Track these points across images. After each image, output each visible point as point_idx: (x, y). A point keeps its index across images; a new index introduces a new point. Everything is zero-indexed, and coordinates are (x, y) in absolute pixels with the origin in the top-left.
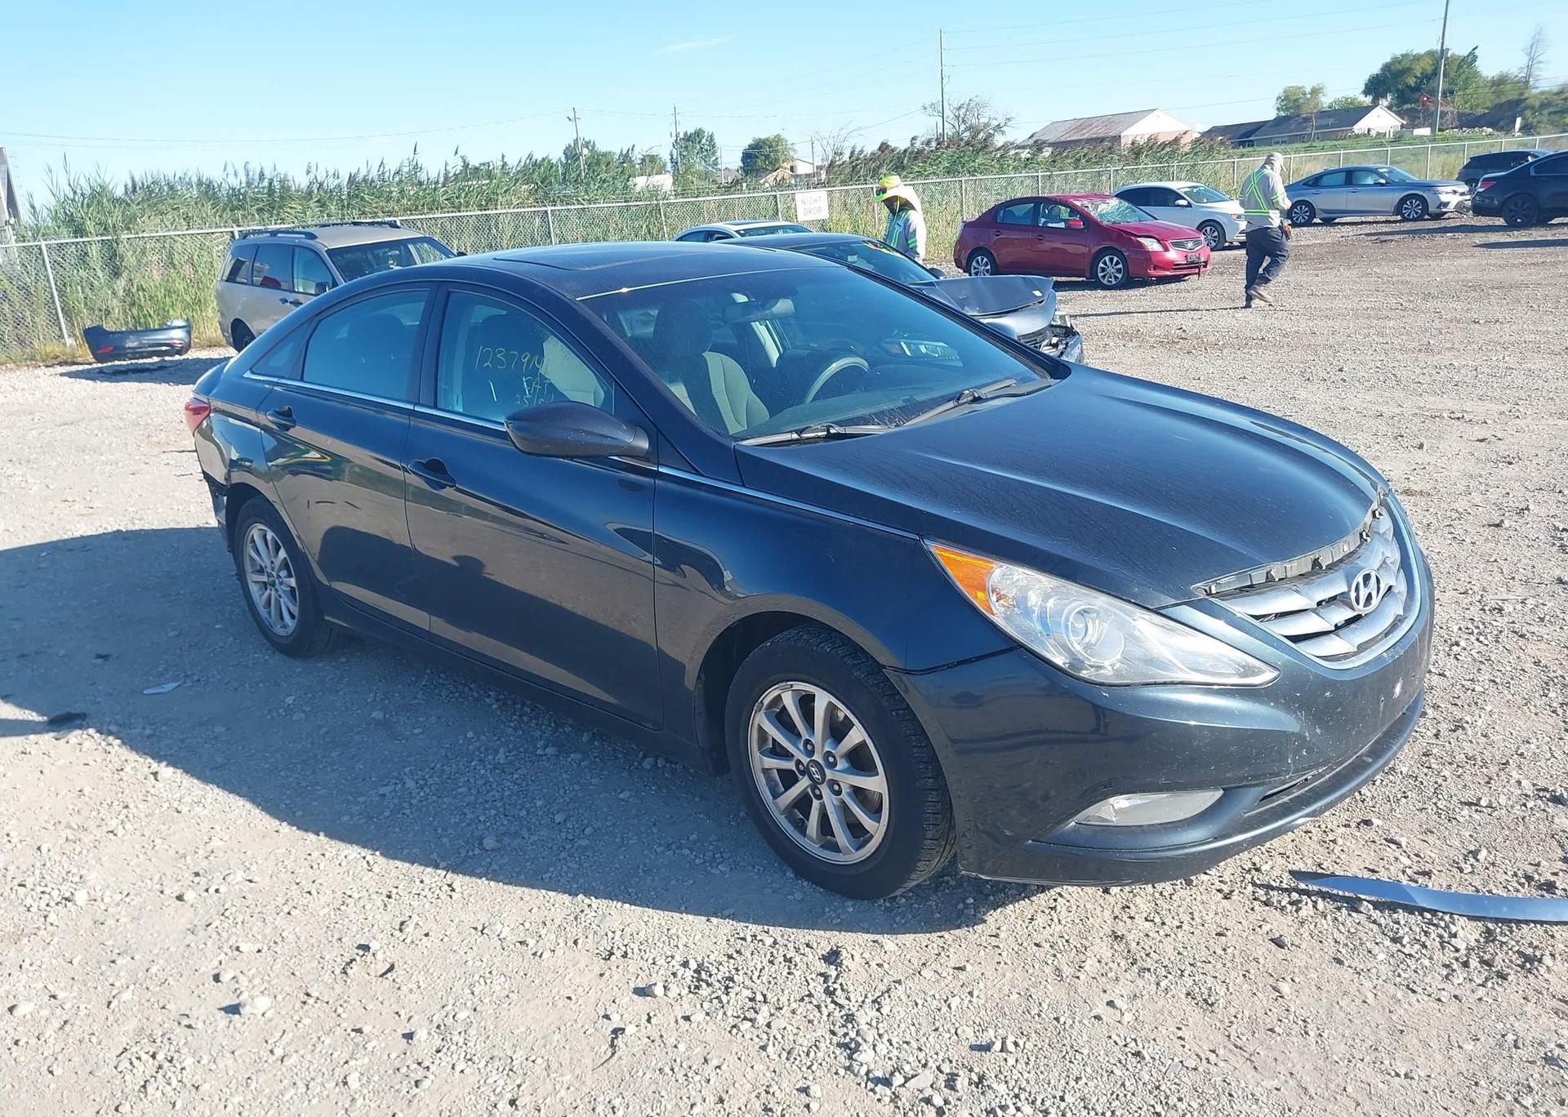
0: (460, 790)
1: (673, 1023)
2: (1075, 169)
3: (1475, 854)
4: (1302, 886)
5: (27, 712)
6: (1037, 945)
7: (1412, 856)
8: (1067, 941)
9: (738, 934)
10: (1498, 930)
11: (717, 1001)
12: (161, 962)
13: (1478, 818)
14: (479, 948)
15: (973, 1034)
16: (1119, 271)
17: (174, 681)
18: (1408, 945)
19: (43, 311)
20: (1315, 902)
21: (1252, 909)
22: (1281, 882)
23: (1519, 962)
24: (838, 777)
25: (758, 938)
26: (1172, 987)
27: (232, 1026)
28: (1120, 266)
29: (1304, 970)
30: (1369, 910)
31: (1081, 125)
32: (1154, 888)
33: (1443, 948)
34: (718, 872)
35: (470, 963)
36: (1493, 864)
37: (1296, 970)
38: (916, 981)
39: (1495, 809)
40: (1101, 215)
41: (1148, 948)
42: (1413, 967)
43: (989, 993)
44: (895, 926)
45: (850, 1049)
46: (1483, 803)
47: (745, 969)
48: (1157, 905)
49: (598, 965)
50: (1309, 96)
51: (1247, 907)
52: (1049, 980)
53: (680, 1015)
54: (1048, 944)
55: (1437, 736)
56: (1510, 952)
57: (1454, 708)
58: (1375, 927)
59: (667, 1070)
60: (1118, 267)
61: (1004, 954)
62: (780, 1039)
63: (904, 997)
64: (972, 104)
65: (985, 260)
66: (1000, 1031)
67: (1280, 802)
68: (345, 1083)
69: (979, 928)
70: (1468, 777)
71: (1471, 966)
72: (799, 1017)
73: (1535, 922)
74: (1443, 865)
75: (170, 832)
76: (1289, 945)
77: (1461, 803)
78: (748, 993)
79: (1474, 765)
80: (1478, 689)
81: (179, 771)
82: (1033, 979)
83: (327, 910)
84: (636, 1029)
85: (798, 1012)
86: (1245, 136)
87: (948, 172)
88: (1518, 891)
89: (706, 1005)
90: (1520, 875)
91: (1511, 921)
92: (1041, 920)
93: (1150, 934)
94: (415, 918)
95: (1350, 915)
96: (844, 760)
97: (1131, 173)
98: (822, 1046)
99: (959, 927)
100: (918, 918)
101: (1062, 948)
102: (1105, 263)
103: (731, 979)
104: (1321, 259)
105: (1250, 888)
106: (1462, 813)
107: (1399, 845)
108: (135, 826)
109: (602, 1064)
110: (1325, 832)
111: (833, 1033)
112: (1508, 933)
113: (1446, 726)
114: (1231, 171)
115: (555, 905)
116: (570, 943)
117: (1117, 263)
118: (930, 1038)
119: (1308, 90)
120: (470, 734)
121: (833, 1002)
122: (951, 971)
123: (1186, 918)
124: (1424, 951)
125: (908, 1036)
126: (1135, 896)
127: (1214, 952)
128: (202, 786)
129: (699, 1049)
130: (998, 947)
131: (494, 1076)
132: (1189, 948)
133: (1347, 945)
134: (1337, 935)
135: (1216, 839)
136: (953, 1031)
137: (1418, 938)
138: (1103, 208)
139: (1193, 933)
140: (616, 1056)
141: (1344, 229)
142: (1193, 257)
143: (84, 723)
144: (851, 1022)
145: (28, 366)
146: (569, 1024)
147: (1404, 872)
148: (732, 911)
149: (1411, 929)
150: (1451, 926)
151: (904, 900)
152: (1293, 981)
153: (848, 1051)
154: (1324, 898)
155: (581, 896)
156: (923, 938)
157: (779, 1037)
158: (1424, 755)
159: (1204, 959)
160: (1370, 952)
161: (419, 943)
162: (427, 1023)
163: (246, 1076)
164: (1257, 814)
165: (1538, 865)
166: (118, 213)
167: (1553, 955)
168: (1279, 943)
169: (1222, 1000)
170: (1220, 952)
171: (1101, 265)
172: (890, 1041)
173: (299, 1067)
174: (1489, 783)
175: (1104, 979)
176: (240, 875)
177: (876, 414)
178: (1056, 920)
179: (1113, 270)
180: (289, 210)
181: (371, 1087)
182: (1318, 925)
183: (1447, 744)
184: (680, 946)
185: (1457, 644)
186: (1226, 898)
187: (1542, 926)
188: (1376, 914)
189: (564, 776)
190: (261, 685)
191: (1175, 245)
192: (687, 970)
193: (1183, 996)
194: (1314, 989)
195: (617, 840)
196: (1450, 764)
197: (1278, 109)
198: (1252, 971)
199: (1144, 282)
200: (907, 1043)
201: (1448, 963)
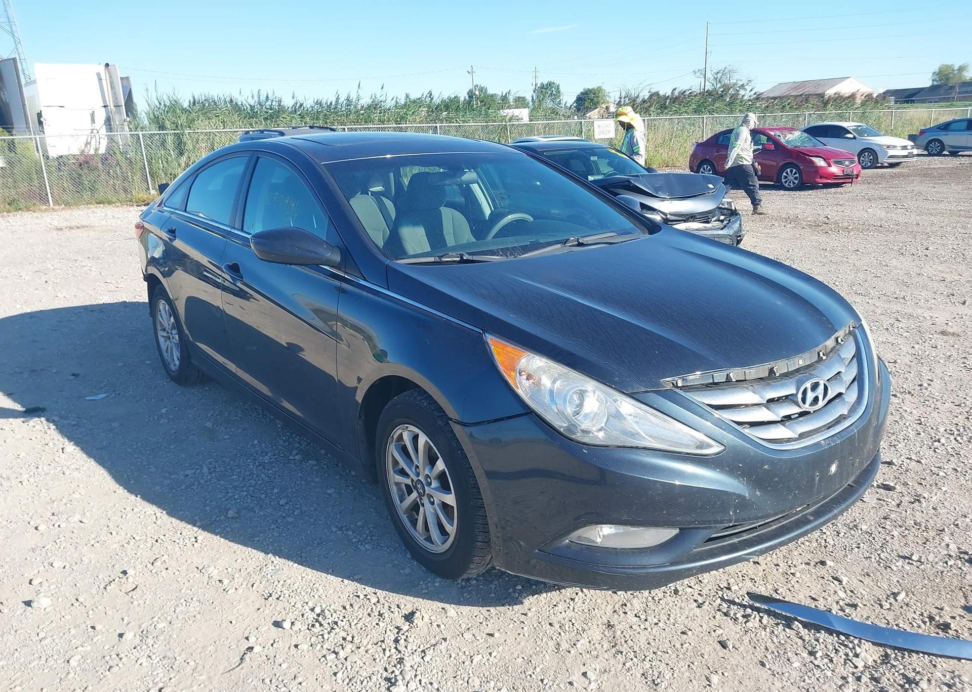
0: (233, 477)
1: (287, 649)
2: (781, 112)
3: (895, 595)
4: (757, 605)
5: (16, 404)
6: (551, 624)
7: (848, 592)
8: (573, 624)
9: (357, 593)
10: (893, 656)
11: (321, 637)
12: (7, 567)
13: (909, 568)
14: (194, 581)
15: (479, 683)
16: (796, 178)
17: (105, 393)
18: (820, 659)
19: (139, 174)
20: (762, 617)
21: (714, 617)
22: (743, 600)
23: (901, 682)
24: (433, 493)
25: (368, 597)
26: (633, 668)
27: (24, 614)
28: (797, 175)
29: (735, 667)
30: (799, 628)
31: (798, 86)
32: (650, 593)
33: (845, 663)
34: (364, 549)
35: (183, 591)
36: (907, 605)
37: (729, 667)
38: (458, 640)
39: (922, 563)
40: (788, 142)
41: (627, 636)
42: (817, 676)
43: (503, 655)
44: (462, 599)
45: (391, 683)
46: (914, 558)
47: (350, 617)
48: (647, 606)
49: (260, 602)
50: (956, 72)
51: (711, 616)
52: (549, 651)
53: (294, 644)
54: (559, 625)
55: (898, 505)
56: (896, 674)
57: (920, 486)
58: (800, 642)
59: (267, 681)
60: (796, 176)
61: (526, 629)
62: (349, 670)
63: (444, 651)
64: (726, 71)
65: (709, 167)
66: (499, 684)
67: (730, 542)
68: (68, 661)
69: (516, 607)
70: (910, 538)
71: (862, 680)
72: (368, 656)
73: (923, 653)
74: (869, 601)
75: (53, 486)
76: (731, 647)
77: (899, 556)
78: (344, 634)
79: (919, 529)
80: (941, 474)
81: (78, 449)
82: (538, 649)
83: (116, 546)
84: (262, 649)
85: (369, 652)
86: (908, 97)
87: (696, 111)
88: (919, 627)
89: (313, 639)
90: (925, 615)
91: (905, 650)
92: (560, 607)
93: (634, 627)
94: (166, 557)
95: (784, 630)
96: (436, 481)
97: (820, 116)
98: (374, 678)
99: (503, 605)
100: (479, 595)
101: (567, 629)
102: (787, 173)
103: (336, 623)
104: (941, 177)
105: (719, 601)
106: (897, 564)
107: (840, 582)
108: (36, 480)
109: (229, 671)
110: (790, 566)
111: (386, 670)
112: (900, 658)
113: (908, 499)
114: (890, 118)
115: (252, 557)
116: (250, 585)
117: (795, 173)
118: (449, 683)
119: (956, 68)
120: (256, 442)
121: (396, 648)
122: (484, 636)
123: (664, 618)
124: (830, 665)
125: (434, 679)
126: (634, 597)
127: (674, 646)
128: (87, 459)
129: (294, 669)
130: (523, 622)
131: (160, 670)
132: (657, 640)
133: (773, 652)
134: (769, 644)
135: (672, 564)
136: (466, 680)
137: (829, 653)
138: (790, 137)
139: (664, 630)
140: (241, 666)
141: (963, 159)
142: (848, 171)
143: (42, 414)
144: (400, 664)
145: (127, 205)
146: (223, 640)
147: (837, 603)
148: (359, 576)
149: (826, 647)
150: (857, 647)
151: (475, 582)
152: (723, 674)
153: (389, 684)
154: (769, 615)
155: (270, 555)
156: (476, 610)
157: (349, 668)
158: (884, 518)
159: (665, 650)
160: (789, 660)
161: (160, 574)
162: (137, 627)
163: (16, 648)
164: (708, 550)
165: (942, 609)
166: (184, 117)
167: (929, 680)
168: (723, 645)
169: (666, 682)
170: (678, 646)
171: (784, 174)
172: (420, 681)
173: (49, 646)
174: (925, 543)
175: (588, 656)
176: (77, 517)
177: (502, 250)
178: (571, 608)
179: (793, 178)
180: (282, 119)
181: (83, 666)
182: (758, 635)
183: (904, 512)
184: (316, 596)
185: (939, 441)
186: (699, 607)
187: (929, 656)
188: (804, 632)
189: (299, 475)
190: (153, 400)
191: (836, 163)
192: (313, 613)
193: (639, 676)
194: (736, 683)
195: (312, 520)
196: (900, 526)
197: (933, 80)
198: (696, 663)
199: (814, 187)
200: (431, 684)
201: (846, 676)
